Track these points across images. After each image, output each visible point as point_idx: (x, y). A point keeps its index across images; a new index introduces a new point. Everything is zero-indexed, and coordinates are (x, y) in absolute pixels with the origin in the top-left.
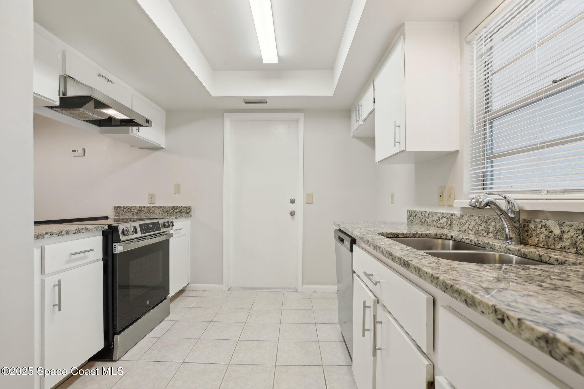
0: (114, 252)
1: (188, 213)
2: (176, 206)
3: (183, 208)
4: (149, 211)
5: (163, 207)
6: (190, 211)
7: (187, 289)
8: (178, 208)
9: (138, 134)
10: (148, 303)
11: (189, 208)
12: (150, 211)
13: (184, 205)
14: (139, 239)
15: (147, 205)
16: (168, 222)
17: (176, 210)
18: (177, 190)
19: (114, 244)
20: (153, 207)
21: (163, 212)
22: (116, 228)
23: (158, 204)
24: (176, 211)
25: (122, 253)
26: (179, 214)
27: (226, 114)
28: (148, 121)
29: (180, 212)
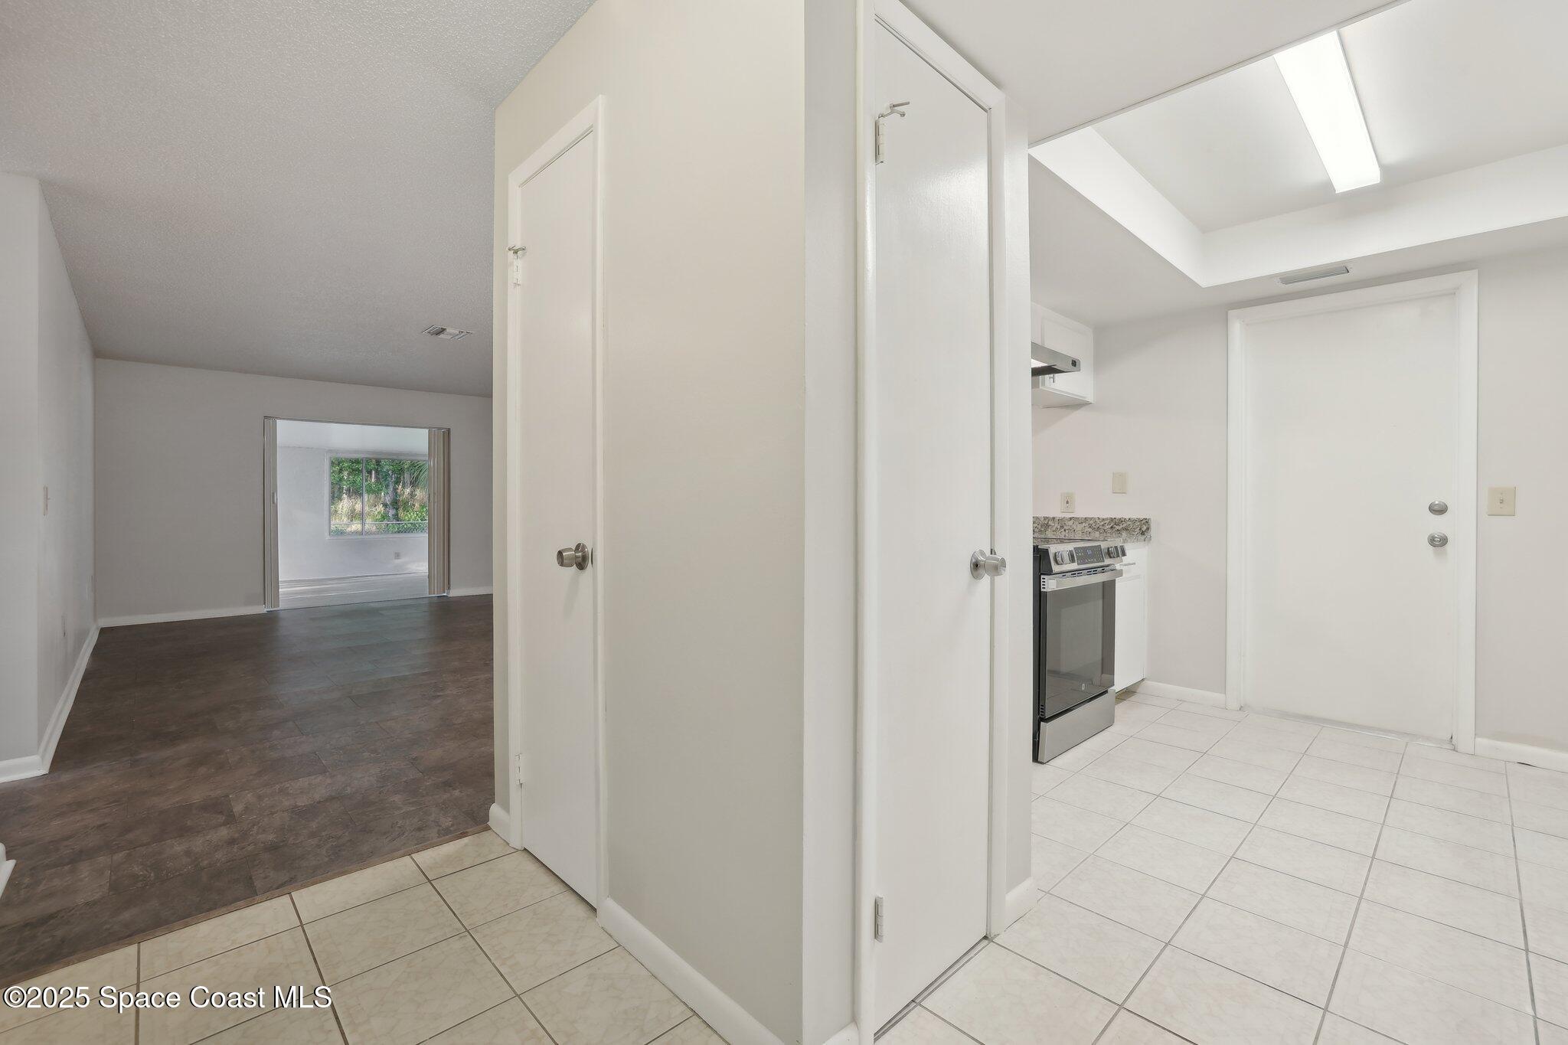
0: (1042, 590)
1: (1143, 533)
2: (1118, 516)
3: (1134, 521)
4: (1062, 527)
5: (1091, 519)
6: (1148, 529)
7: (1140, 690)
8: (1121, 521)
9: (1053, 386)
10: (1083, 689)
11: (1147, 522)
12: (1065, 527)
13: (1134, 516)
14: (1074, 573)
15: (1059, 515)
16: (1116, 547)
17: (1118, 525)
18: (1120, 484)
19: (1042, 577)
20: (1071, 519)
21: (1090, 530)
22: (1046, 552)
23: (1080, 513)
24: (1117, 527)
25: (1054, 592)
26: (1124, 534)
27: (1232, 313)
28: (1074, 363)
29: (1126, 529)
